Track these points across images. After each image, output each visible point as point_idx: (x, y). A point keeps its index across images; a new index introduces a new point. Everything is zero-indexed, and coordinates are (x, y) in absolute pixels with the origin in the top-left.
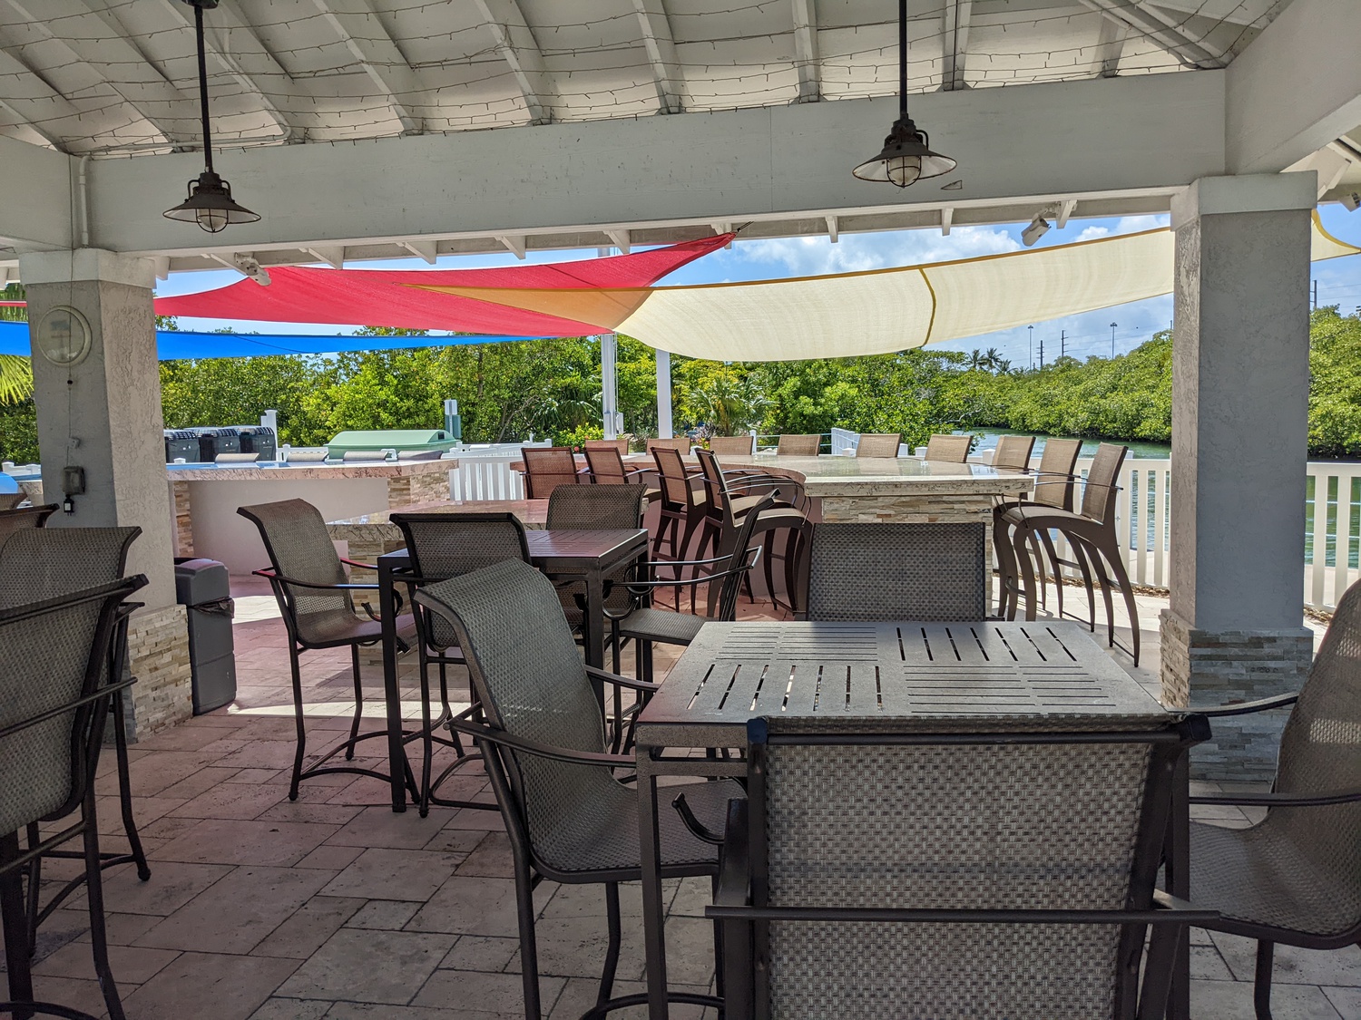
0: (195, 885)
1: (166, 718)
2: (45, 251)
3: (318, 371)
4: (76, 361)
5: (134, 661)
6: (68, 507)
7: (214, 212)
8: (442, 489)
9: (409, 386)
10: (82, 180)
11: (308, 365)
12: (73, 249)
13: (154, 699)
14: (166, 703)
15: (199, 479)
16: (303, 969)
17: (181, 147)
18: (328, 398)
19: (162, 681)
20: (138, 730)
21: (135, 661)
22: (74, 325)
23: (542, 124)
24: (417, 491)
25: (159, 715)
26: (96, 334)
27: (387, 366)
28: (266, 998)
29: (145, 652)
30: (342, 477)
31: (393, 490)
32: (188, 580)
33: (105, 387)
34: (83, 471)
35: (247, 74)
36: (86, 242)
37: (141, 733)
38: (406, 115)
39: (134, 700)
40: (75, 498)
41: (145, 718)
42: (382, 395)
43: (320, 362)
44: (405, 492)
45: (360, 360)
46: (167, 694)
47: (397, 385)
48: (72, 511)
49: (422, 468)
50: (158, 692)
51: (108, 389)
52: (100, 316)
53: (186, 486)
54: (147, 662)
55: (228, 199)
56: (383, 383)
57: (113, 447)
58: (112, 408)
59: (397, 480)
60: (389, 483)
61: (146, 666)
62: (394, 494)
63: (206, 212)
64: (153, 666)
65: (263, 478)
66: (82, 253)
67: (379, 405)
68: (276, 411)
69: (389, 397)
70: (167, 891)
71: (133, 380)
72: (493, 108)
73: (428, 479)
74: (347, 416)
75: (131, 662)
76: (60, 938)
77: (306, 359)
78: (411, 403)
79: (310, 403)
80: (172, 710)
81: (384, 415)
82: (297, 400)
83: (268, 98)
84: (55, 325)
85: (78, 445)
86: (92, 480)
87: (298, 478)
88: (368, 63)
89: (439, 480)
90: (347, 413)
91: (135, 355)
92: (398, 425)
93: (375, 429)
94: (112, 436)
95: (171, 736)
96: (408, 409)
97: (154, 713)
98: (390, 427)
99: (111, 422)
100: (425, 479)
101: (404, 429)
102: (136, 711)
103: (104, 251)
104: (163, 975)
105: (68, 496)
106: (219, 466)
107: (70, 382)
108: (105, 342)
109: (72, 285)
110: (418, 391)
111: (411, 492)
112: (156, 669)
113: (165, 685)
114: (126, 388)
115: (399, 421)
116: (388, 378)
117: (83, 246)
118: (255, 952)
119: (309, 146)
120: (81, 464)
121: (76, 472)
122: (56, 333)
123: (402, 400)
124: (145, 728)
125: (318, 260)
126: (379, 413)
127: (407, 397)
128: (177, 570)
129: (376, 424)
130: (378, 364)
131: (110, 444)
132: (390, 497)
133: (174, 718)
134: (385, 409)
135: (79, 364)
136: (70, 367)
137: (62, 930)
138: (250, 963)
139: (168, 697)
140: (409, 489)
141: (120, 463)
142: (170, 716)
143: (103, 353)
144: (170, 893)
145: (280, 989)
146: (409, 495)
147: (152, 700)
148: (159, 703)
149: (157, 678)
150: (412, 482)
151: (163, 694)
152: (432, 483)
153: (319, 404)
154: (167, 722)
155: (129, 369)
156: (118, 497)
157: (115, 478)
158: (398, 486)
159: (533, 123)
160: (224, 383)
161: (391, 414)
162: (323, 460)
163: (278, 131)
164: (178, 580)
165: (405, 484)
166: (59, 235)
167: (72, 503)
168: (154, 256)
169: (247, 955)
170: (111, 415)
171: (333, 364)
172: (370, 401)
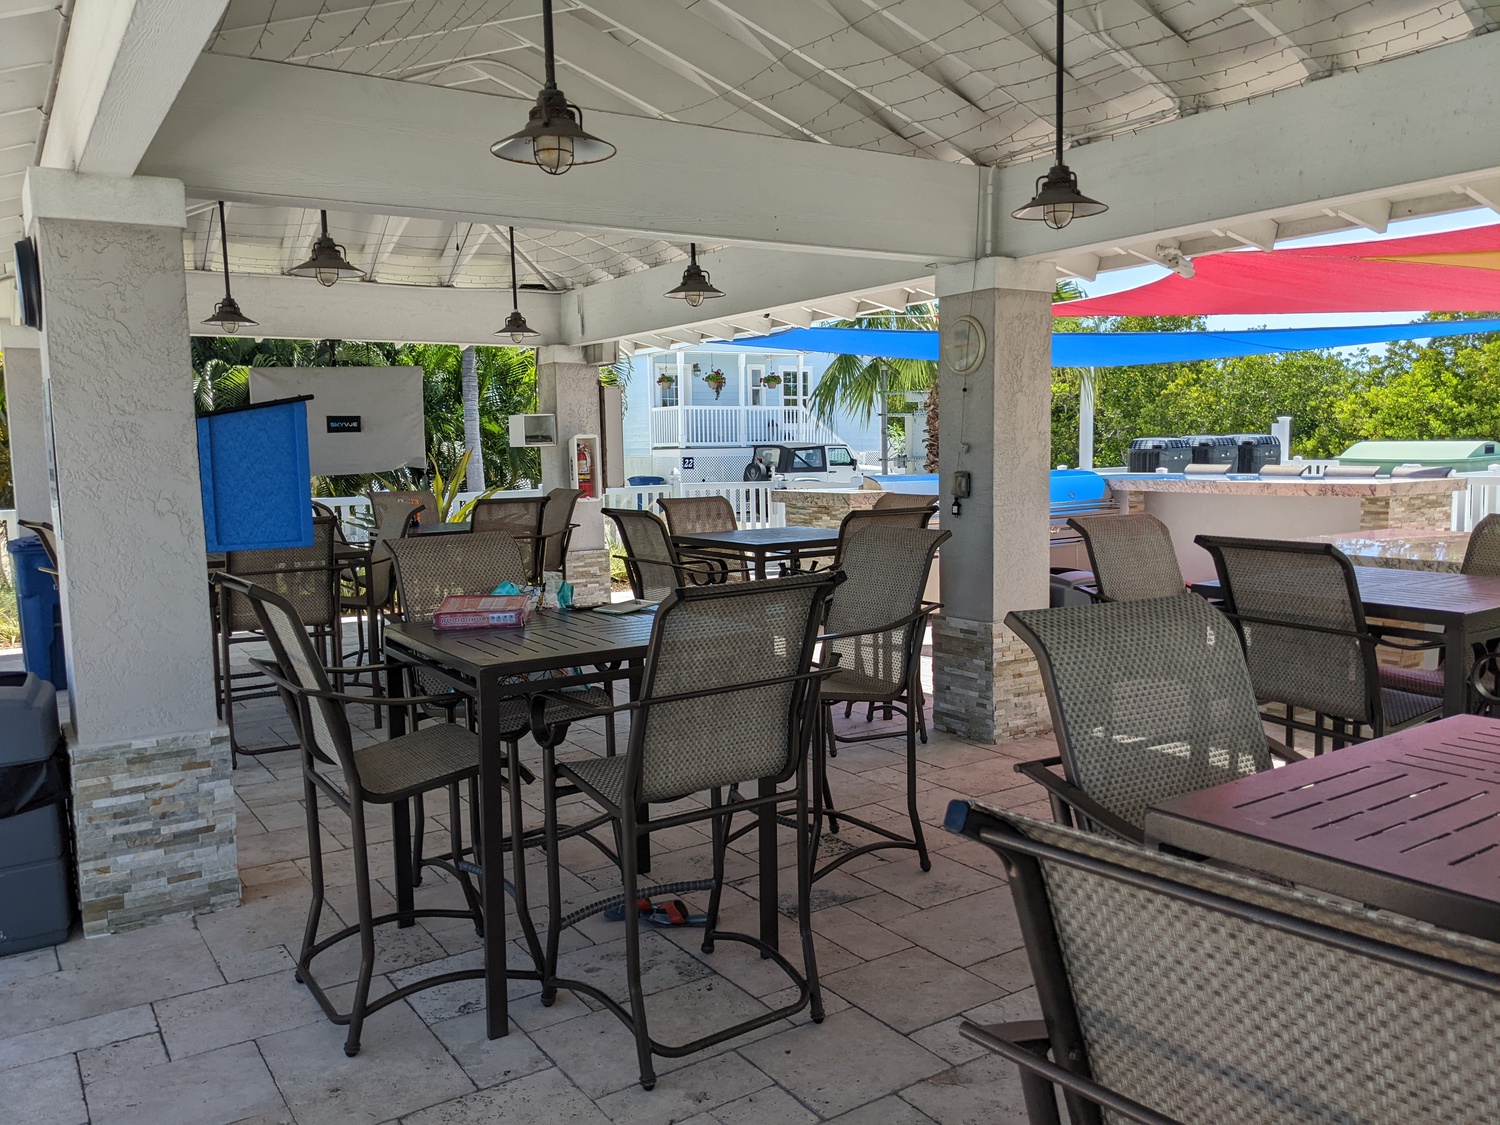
0: (962, 889)
1: (1027, 726)
2: (955, 264)
3: (1361, 370)
4: (973, 368)
5: (998, 664)
6: (955, 509)
7: (1058, 207)
8: (1437, 516)
9: (1473, 387)
10: (990, 189)
11: (1351, 363)
12: (977, 259)
13: (1016, 705)
14: (1028, 711)
15: (1152, 490)
16: (1001, 1002)
17: (1077, 141)
18: (1366, 403)
19: (1026, 689)
20: (996, 732)
21: (1000, 664)
22: (972, 334)
23: (1489, 31)
24: (1400, 516)
25: (1020, 722)
26: (990, 340)
27: (1447, 363)
28: (954, 1014)
29: (1010, 657)
30: (1303, 494)
31: (1367, 513)
32: (1062, 590)
33: (993, 394)
34: (969, 475)
35: (1124, 49)
36: (989, 251)
37: (1000, 736)
38: (1306, 56)
39: (994, 702)
40: (963, 502)
41: (1004, 721)
42: (1434, 398)
43: (1364, 360)
44: (1382, 516)
45: (1414, 356)
46: (1030, 702)
47: (1457, 385)
48: (958, 514)
49: (1408, 487)
50: (1021, 699)
51: (996, 396)
52: (994, 324)
53: (1142, 497)
54: (1011, 667)
55: (1073, 191)
56: (1438, 384)
57: (996, 453)
58: (999, 415)
59: (1373, 501)
60: (1362, 504)
61: (1009, 671)
62: (1367, 518)
63: (1051, 208)
64: (1017, 672)
65: (1216, 492)
66: (986, 263)
67: (1431, 410)
68: (1290, 418)
69: (1443, 400)
70: (936, 887)
71: (1022, 387)
72: (1413, 26)
73: (1418, 502)
74: (1387, 424)
75: (995, 665)
76: (834, 898)
77: (1349, 357)
78: (1473, 408)
79: (1343, 409)
80: (1034, 720)
81: (1434, 424)
82: (1330, 406)
83: (1150, 71)
84: (958, 334)
85: (968, 451)
86: (976, 484)
87: (1254, 493)
88: (1248, 6)
89: (1434, 504)
90: (1388, 421)
91: (1026, 361)
92: (1453, 435)
93: (1421, 439)
94: (995, 442)
95: (1026, 745)
96: (1469, 415)
97: (1015, 719)
98: (1441, 437)
99: (995, 428)
100: (1413, 502)
101: (1459, 439)
102: (996, 714)
103: (1004, 258)
104: (888, 960)
105: (956, 499)
106: (1189, 477)
107: (965, 390)
108: (996, 350)
109: (974, 295)
110: (1484, 393)
111: (1390, 516)
112: (1020, 675)
113: (1028, 693)
114: (1014, 394)
115: (1454, 430)
116: (1446, 376)
117: (986, 256)
118: (972, 969)
119: (1203, 115)
120: (969, 469)
121: (963, 477)
122: (959, 343)
123: (1461, 404)
124: (1004, 731)
125: (1241, 244)
126: (1429, 420)
127: (1470, 400)
128: (1052, 580)
129: (1424, 432)
130: (1436, 360)
131: (993, 450)
132: (1363, 521)
133: (1036, 728)
134: (1438, 415)
135: (974, 372)
136: (966, 375)
137: (839, 893)
138: (962, 976)
139: (1030, 707)
140: (1387, 513)
141: (1000, 469)
142: (1031, 725)
143: (993, 360)
144: (938, 888)
145: (972, 1011)
146: (1387, 520)
147: (1014, 706)
148: (1020, 710)
149: (1020, 684)
150: (1392, 504)
151: (1026, 702)
152: (1424, 507)
153: (1355, 411)
154: (1027, 730)
155: (1020, 375)
156: (995, 502)
157: (995, 484)
158: (1373, 508)
159: (1477, 33)
160: (1249, 388)
161: (1445, 422)
162: (1300, 475)
163: (1168, 104)
164: (1053, 591)
165: (1383, 507)
166: (965, 248)
167: (959, 506)
168: (1054, 257)
169: (964, 968)
170: (997, 421)
171: (1380, 363)
172: (1417, 405)
